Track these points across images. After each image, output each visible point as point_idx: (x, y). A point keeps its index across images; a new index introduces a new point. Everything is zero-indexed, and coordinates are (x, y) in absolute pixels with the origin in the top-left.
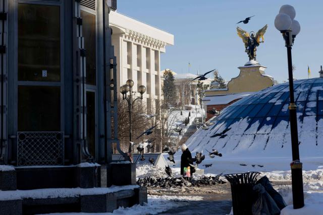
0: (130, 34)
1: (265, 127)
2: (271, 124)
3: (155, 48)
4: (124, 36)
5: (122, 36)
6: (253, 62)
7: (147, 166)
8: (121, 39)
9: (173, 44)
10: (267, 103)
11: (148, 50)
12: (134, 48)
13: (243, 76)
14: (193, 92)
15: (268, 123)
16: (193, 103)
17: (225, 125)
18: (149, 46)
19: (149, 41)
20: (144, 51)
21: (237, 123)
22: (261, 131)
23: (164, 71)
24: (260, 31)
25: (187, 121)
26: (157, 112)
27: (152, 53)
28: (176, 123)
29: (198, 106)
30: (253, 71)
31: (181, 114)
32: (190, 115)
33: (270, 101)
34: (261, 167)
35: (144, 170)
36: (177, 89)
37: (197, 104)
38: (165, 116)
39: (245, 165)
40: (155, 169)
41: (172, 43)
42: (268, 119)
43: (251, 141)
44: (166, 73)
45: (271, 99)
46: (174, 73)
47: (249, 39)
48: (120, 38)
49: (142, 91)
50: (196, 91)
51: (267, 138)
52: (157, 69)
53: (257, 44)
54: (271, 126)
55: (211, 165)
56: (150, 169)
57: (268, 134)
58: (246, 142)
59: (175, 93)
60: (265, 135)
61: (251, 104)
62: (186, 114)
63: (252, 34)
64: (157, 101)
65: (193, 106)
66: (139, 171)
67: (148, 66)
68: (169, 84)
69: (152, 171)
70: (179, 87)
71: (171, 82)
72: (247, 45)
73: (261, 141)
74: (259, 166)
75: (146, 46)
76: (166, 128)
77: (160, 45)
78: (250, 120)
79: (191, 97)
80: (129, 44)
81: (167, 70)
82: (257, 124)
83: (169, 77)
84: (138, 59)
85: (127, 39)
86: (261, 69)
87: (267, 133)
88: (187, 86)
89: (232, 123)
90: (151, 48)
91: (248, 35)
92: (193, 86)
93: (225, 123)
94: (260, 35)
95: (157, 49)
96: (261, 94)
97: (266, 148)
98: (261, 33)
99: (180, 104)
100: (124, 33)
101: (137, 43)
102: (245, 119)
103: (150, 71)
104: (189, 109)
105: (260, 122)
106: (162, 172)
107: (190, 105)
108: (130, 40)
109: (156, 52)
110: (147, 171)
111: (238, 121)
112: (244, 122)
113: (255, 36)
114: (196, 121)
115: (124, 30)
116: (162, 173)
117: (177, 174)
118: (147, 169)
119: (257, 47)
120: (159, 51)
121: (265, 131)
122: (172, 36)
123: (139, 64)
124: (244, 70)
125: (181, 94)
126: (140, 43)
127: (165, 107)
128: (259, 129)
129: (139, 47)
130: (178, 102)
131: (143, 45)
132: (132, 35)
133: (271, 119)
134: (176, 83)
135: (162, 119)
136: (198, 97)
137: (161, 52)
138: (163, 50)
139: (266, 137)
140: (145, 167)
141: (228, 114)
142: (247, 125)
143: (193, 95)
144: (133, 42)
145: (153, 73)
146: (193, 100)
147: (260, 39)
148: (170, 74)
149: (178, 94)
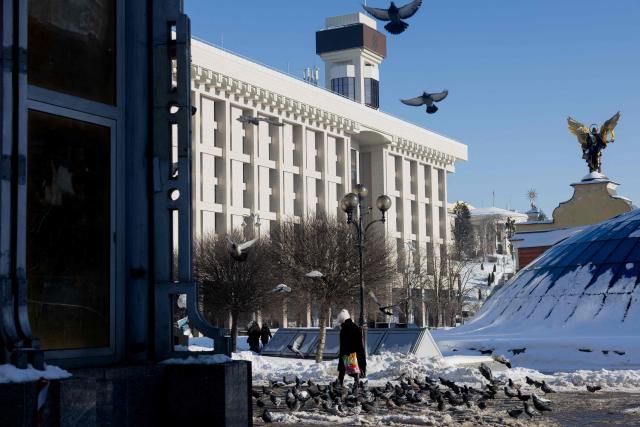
0: (399, 144)
1: (623, 281)
2: (634, 275)
3: (438, 166)
4: (389, 147)
5: (387, 148)
6: (596, 174)
7: (389, 353)
8: (386, 151)
9: (466, 159)
10: (626, 238)
11: (427, 168)
12: (406, 166)
13: (579, 199)
14: (499, 235)
15: (629, 274)
16: (500, 251)
17: (549, 278)
18: (429, 163)
19: (429, 154)
20: (421, 170)
21: (571, 274)
22: (617, 288)
23: (455, 204)
24: (607, 123)
25: (491, 279)
26: (443, 264)
27: (434, 174)
28: (472, 281)
29: (508, 256)
30: (596, 190)
31: (482, 268)
32: (495, 270)
33: (631, 235)
34: (621, 354)
35: (383, 362)
36: (476, 231)
37: (506, 253)
38: (455, 270)
39: (588, 351)
40: (404, 361)
41: (465, 157)
42: (629, 266)
43: (597, 307)
44: (459, 206)
45: (634, 230)
46: (470, 208)
47: (589, 137)
48: (384, 150)
49: (383, 206)
50: (505, 233)
51: (628, 300)
52: (441, 197)
53: (603, 145)
54: (635, 279)
55: (523, 350)
56: (394, 360)
57: (629, 293)
58: (588, 307)
59: (472, 237)
60: (624, 296)
61: (595, 241)
62: (489, 268)
63: (594, 129)
64: (443, 248)
65: (500, 256)
66: (372, 364)
67: (428, 193)
68: (464, 223)
69: (398, 364)
70: (478, 227)
71: (465, 219)
72: (585, 147)
73: (617, 306)
74: (616, 352)
75: (424, 162)
76: (457, 288)
77: (446, 160)
78: (594, 268)
79: (497, 243)
80: (398, 159)
81: (460, 202)
82: (608, 275)
83: (463, 214)
84: (412, 183)
85: (394, 152)
86: (610, 186)
87: (626, 291)
88: (491, 226)
89: (562, 274)
90: (433, 165)
91: (587, 130)
92: (500, 226)
93: (549, 274)
94: (607, 130)
95: (442, 167)
96: (614, 223)
97: (626, 320)
98: (610, 127)
99: (481, 253)
100: (390, 143)
101: (410, 157)
102: (586, 268)
103: (430, 201)
104: (493, 260)
105: (612, 271)
106: (416, 366)
107: (495, 255)
108: (400, 154)
109: (441, 172)
110: (387, 365)
111: (573, 271)
112: (584, 273)
113: (598, 132)
114: (503, 277)
115: (390, 139)
116: (417, 369)
117: (447, 372)
118: (389, 360)
119: (602, 151)
120: (445, 170)
121: (624, 288)
122: (465, 147)
123: (414, 189)
124: (580, 189)
125: (481, 238)
126: (415, 159)
127: (457, 257)
128: (611, 285)
129: (413, 164)
130: (477, 249)
131: (419, 160)
132: (403, 145)
133: (635, 266)
134: (473, 221)
135: (451, 275)
136: (508, 243)
137: (448, 172)
138: (451, 168)
139: (625, 298)
140: (385, 357)
141: (555, 259)
142: (590, 277)
143: (499, 240)
144: (404, 156)
145: (436, 203)
146: (500, 246)
147: (608, 137)
148: (465, 208)
149: (477, 238)
